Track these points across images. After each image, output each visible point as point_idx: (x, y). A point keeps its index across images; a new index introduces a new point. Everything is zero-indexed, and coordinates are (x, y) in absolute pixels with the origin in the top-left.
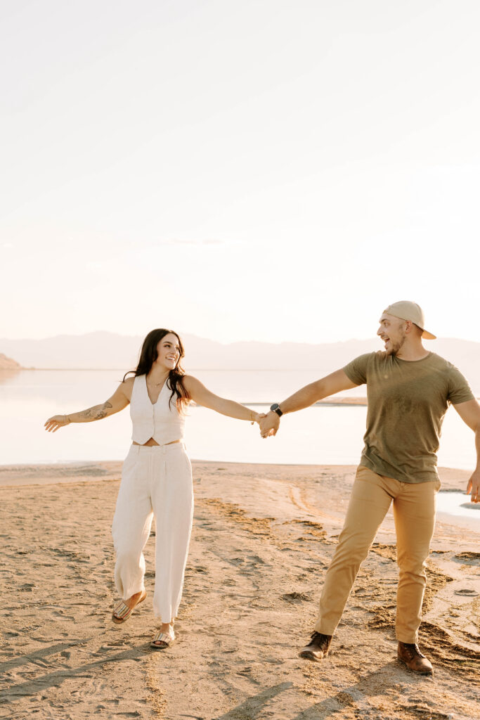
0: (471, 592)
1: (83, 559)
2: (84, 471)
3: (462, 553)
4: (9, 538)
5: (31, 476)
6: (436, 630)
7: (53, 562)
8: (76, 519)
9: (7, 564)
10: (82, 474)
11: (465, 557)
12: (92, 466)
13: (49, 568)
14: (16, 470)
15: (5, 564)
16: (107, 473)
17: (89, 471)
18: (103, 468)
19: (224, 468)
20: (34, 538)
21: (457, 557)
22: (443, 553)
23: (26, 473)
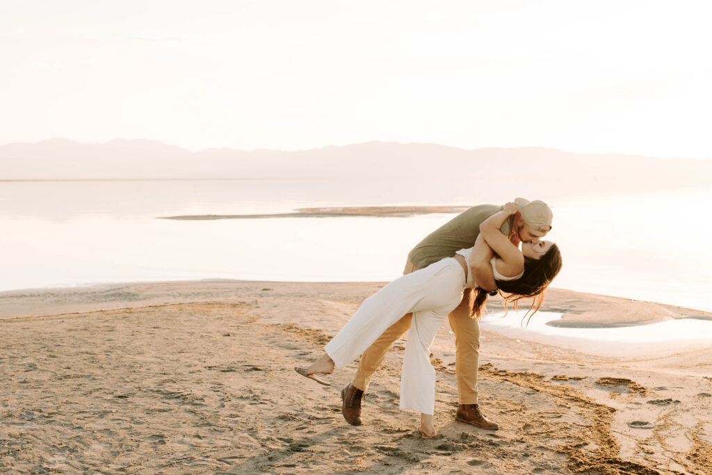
0: (646, 424)
1: (197, 402)
2: (113, 295)
3: (602, 379)
4: (94, 379)
5: (57, 302)
6: (647, 471)
7: (165, 407)
8: (154, 353)
9: (114, 411)
10: (113, 298)
11: (607, 382)
12: (119, 289)
13: (165, 413)
14: (35, 295)
15: (111, 412)
16: (141, 297)
17: (120, 295)
18: (132, 290)
19: (270, 288)
20: (123, 378)
21: (598, 383)
22: (580, 379)
23: (49, 299)
